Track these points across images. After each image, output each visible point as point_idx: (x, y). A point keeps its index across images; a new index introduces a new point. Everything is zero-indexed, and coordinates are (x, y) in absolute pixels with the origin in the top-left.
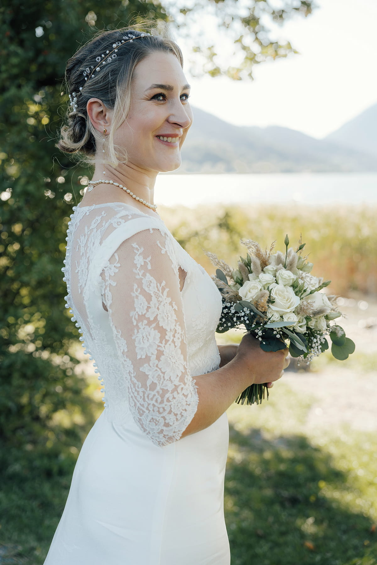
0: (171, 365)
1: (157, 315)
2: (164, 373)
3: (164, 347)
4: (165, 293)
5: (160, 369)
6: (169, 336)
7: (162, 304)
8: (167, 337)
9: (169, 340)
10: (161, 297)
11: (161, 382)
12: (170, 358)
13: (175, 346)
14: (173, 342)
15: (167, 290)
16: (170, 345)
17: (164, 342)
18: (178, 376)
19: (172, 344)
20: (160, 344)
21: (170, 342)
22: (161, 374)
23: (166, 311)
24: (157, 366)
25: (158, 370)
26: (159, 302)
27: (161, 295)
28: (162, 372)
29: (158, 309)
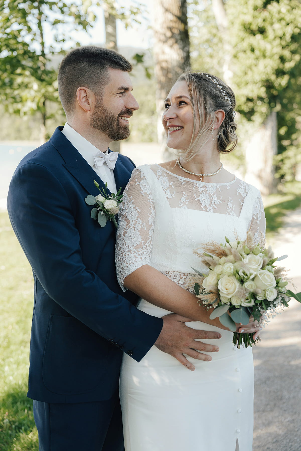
0: (131, 239)
1: (126, 213)
2: (126, 243)
3: (128, 229)
4: (131, 202)
5: (124, 240)
6: (132, 224)
7: (129, 208)
8: (130, 225)
9: (131, 226)
10: (129, 204)
11: (123, 247)
12: (130, 236)
13: (135, 230)
14: (134, 227)
15: (133, 201)
16: (131, 229)
17: (128, 227)
18: (133, 245)
19: (133, 229)
20: (126, 228)
21: (131, 227)
22: (124, 243)
23: (131, 211)
24: (123, 239)
25: (123, 241)
26: (128, 207)
27: (129, 203)
28: (125, 242)
29: (127, 210)
